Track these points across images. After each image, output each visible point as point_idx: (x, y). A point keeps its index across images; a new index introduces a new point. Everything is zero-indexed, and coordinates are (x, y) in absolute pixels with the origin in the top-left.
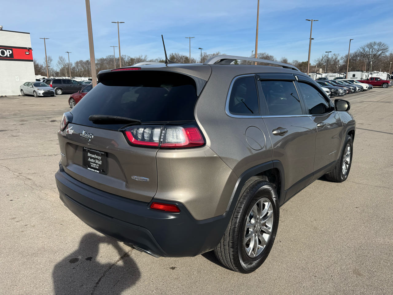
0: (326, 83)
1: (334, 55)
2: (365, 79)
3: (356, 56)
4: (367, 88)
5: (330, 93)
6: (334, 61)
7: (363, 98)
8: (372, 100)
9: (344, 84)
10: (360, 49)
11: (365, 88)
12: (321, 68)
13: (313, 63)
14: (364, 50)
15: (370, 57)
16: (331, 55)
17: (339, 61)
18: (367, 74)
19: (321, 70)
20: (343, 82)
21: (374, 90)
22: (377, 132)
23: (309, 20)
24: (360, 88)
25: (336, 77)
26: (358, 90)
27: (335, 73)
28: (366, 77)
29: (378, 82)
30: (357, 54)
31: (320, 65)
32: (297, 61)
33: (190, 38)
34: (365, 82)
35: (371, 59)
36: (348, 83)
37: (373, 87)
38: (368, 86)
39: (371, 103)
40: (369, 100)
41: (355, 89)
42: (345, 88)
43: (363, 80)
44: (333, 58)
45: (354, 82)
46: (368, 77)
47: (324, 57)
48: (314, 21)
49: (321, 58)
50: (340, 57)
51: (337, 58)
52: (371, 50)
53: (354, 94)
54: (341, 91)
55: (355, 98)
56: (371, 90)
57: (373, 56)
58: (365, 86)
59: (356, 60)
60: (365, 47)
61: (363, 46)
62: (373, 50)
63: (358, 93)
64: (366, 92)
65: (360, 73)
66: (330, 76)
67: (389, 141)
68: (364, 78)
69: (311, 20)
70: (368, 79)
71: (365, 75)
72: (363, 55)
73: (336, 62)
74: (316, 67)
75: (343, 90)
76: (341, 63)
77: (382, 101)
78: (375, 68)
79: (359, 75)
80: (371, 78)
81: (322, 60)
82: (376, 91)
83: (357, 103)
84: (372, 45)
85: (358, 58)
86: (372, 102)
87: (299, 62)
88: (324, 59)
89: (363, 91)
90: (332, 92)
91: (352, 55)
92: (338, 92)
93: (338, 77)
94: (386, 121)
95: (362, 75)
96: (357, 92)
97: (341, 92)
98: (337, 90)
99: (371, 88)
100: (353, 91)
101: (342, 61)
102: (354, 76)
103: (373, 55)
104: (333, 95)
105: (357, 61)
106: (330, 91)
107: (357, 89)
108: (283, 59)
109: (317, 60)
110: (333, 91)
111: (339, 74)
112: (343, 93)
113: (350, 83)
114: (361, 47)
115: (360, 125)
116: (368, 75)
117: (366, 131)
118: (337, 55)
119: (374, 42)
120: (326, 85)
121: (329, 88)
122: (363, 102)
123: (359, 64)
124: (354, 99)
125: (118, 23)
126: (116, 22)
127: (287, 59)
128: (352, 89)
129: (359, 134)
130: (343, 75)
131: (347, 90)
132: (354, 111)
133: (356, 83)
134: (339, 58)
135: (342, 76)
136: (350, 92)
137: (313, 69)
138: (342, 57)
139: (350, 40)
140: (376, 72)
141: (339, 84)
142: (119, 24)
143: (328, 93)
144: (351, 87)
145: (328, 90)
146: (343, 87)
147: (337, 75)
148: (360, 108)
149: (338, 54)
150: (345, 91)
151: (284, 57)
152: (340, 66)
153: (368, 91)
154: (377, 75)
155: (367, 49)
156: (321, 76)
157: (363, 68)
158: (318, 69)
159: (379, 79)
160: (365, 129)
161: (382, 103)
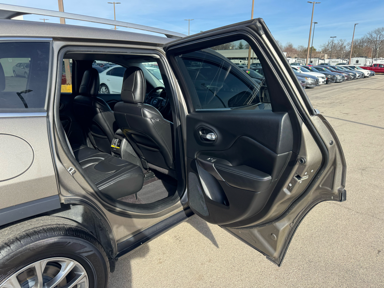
0: (324, 69)
1: (341, 40)
2: (369, 66)
3: (363, 42)
4: (368, 74)
5: (326, 79)
6: (340, 46)
7: (361, 85)
8: (369, 87)
9: (343, 70)
10: (367, 35)
11: (366, 75)
12: (326, 54)
13: (318, 48)
14: (371, 36)
15: (377, 43)
16: (338, 40)
17: (345, 47)
18: (370, 60)
19: (326, 56)
20: (343, 68)
21: (377, 76)
22: (360, 124)
23: (311, 3)
24: (360, 75)
25: (339, 62)
26: (358, 77)
27: (338, 58)
28: (370, 64)
29: (382, 69)
30: (364, 40)
31: (325, 51)
32: (303, 46)
33: (189, 20)
34: (369, 68)
35: (378, 45)
36: (348, 69)
37: (376, 74)
38: (370, 73)
39: (367, 90)
40: (367, 87)
41: (355, 75)
42: (344, 74)
43: (366, 66)
44: (340, 44)
45: (355, 68)
46: (372, 63)
47: (330, 43)
48: (316, 3)
49: (327, 43)
50: (347, 43)
51: (343, 44)
52: (379, 36)
53: (353, 81)
54: (339, 77)
55: (353, 85)
56: (373, 77)
57: (381, 43)
58: (366, 72)
59: (362, 46)
60: (373, 33)
61: (370, 32)
62: (381, 36)
63: (358, 80)
64: (367, 78)
65: (364, 59)
66: (332, 62)
67: (369, 135)
68: (368, 64)
69: (313, 2)
70: (371, 66)
71: (369, 62)
72: (370, 41)
73: (342, 48)
74: (322, 53)
75: (341, 76)
76: (347, 49)
77: (380, 88)
78: (382, 54)
79: (363, 61)
80: (375, 65)
81: (328, 46)
82: (379, 78)
83: (353, 90)
84: (380, 31)
85: (365, 44)
86: (370, 90)
87: (304, 47)
88: (330, 45)
89: (364, 78)
90: (328, 78)
91: (359, 41)
92: (335, 78)
93: (341, 62)
94: (375, 111)
95: (366, 62)
96: (357, 78)
97: (339, 79)
98: (334, 76)
99: (373, 75)
100: (353, 77)
101: (349, 47)
102: (357, 62)
103: (380, 41)
104: (329, 81)
105: (364, 47)
106: (326, 77)
107: (358, 75)
108: (289, 44)
109: (322, 45)
110: (330, 77)
111: (342, 60)
112: (341, 80)
113: (350, 69)
114: (368, 32)
115: (345, 115)
116: (372, 62)
117: (348, 122)
118: (344, 41)
119: (383, 28)
120: (323, 71)
121: (325, 74)
122: (360, 89)
123: (365, 51)
124: (351, 85)
125: (114, 3)
126: (112, 3)
127: (292, 45)
128: (352, 75)
129: (338, 126)
130: (347, 60)
131: (346, 76)
132: (346, 99)
133: (357, 69)
134: (345, 44)
135: (345, 62)
136: (349, 79)
137: (318, 54)
138: (348, 43)
139: (355, 25)
140: (382, 58)
141: (338, 70)
142: (116, 4)
143: (324, 79)
144: (350, 73)
145: (324, 76)
146: (342, 73)
147: (340, 61)
148: (354, 96)
149: (344, 39)
150: (343, 77)
151: (290, 42)
152: (345, 51)
153: (370, 78)
154: (381, 62)
155: (374, 35)
156: (324, 62)
157: (369, 54)
158: (323, 54)
159: (383, 66)
160: (348, 120)
161: (380, 91)
